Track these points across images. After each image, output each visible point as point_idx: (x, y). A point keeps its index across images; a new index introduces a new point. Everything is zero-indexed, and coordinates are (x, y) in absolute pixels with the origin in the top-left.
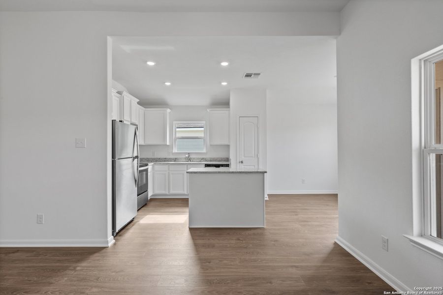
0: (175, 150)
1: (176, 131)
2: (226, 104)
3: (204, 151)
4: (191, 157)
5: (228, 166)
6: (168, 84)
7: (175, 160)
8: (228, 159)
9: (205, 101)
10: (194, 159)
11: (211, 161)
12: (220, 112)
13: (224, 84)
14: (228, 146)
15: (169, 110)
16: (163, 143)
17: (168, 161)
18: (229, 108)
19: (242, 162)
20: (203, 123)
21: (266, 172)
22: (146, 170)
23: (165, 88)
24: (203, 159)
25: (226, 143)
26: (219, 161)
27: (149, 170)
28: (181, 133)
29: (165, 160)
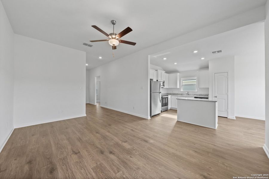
0: (182, 90)
1: (182, 82)
2: (207, 67)
3: (196, 91)
4: (189, 93)
5: (207, 98)
6: (175, 64)
7: (182, 94)
8: (208, 95)
9: (197, 67)
10: (191, 94)
11: (199, 96)
12: (204, 72)
13: (203, 59)
14: (208, 88)
15: (178, 74)
16: (176, 88)
17: (179, 95)
18: (208, 69)
19: (216, 97)
20: (196, 78)
21: (217, 102)
22: (167, 98)
23: (175, 65)
24: (195, 94)
25: (208, 87)
26: (204, 96)
27: (169, 98)
28: (185, 83)
29: (177, 94)
